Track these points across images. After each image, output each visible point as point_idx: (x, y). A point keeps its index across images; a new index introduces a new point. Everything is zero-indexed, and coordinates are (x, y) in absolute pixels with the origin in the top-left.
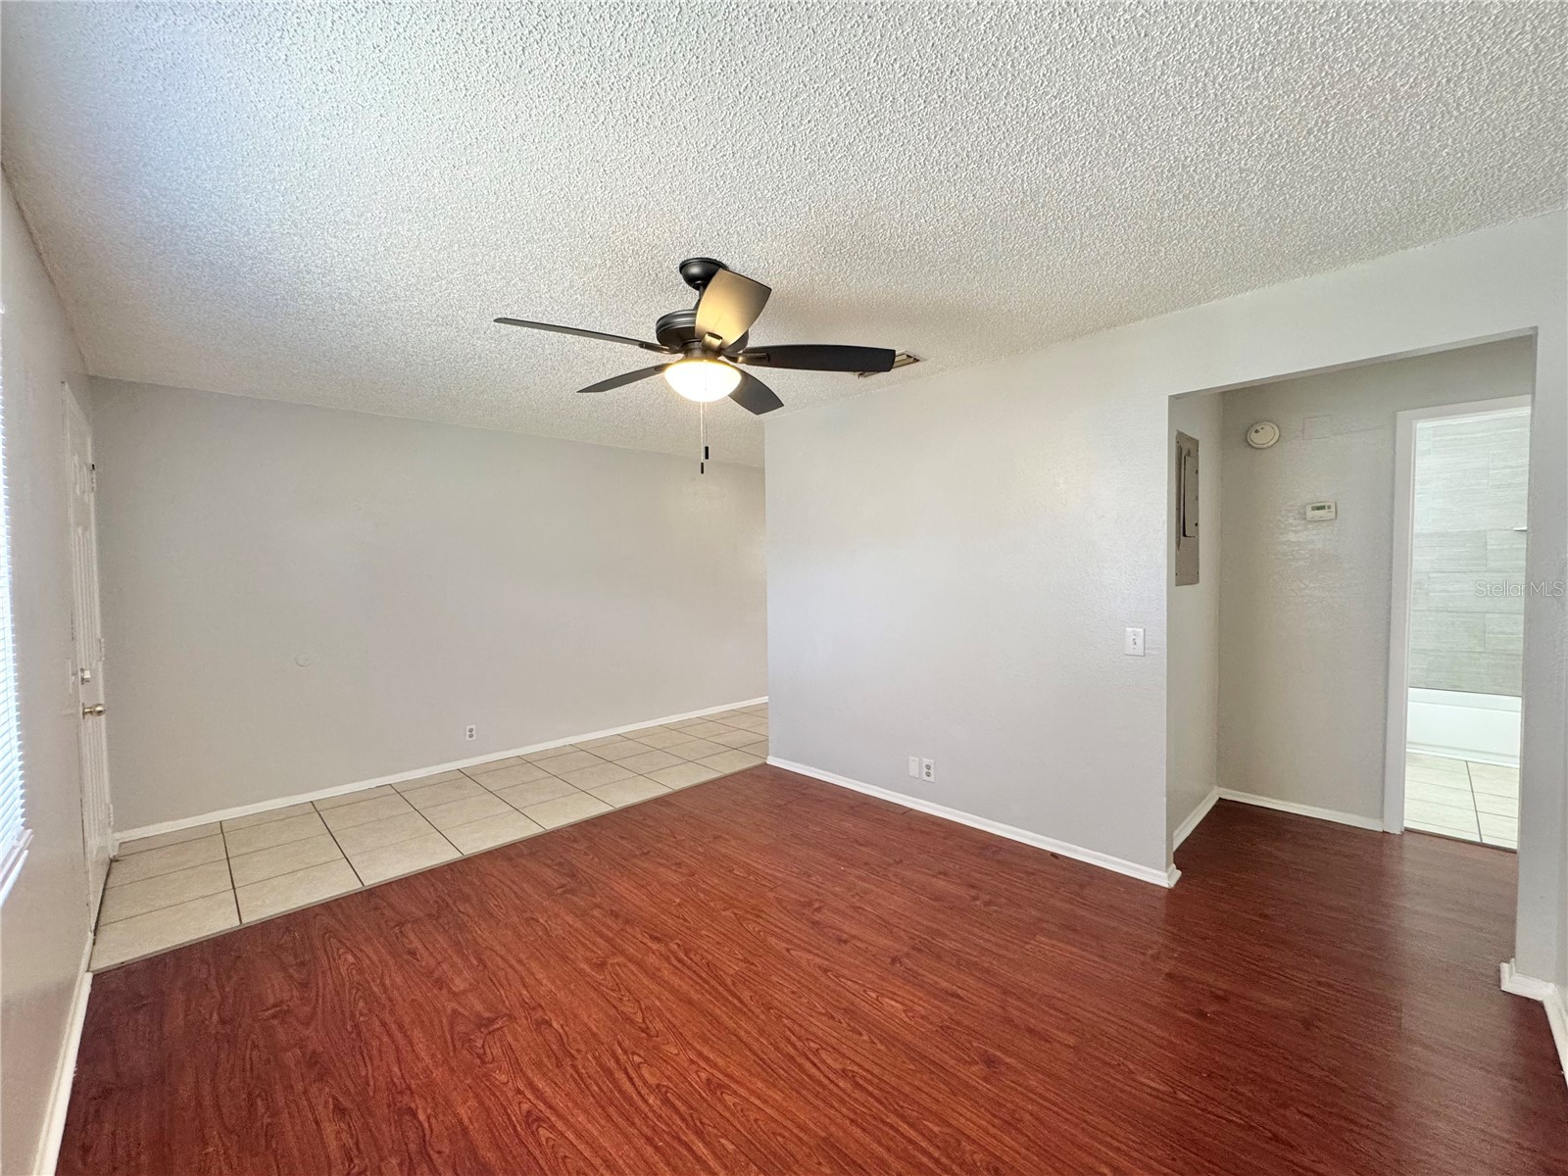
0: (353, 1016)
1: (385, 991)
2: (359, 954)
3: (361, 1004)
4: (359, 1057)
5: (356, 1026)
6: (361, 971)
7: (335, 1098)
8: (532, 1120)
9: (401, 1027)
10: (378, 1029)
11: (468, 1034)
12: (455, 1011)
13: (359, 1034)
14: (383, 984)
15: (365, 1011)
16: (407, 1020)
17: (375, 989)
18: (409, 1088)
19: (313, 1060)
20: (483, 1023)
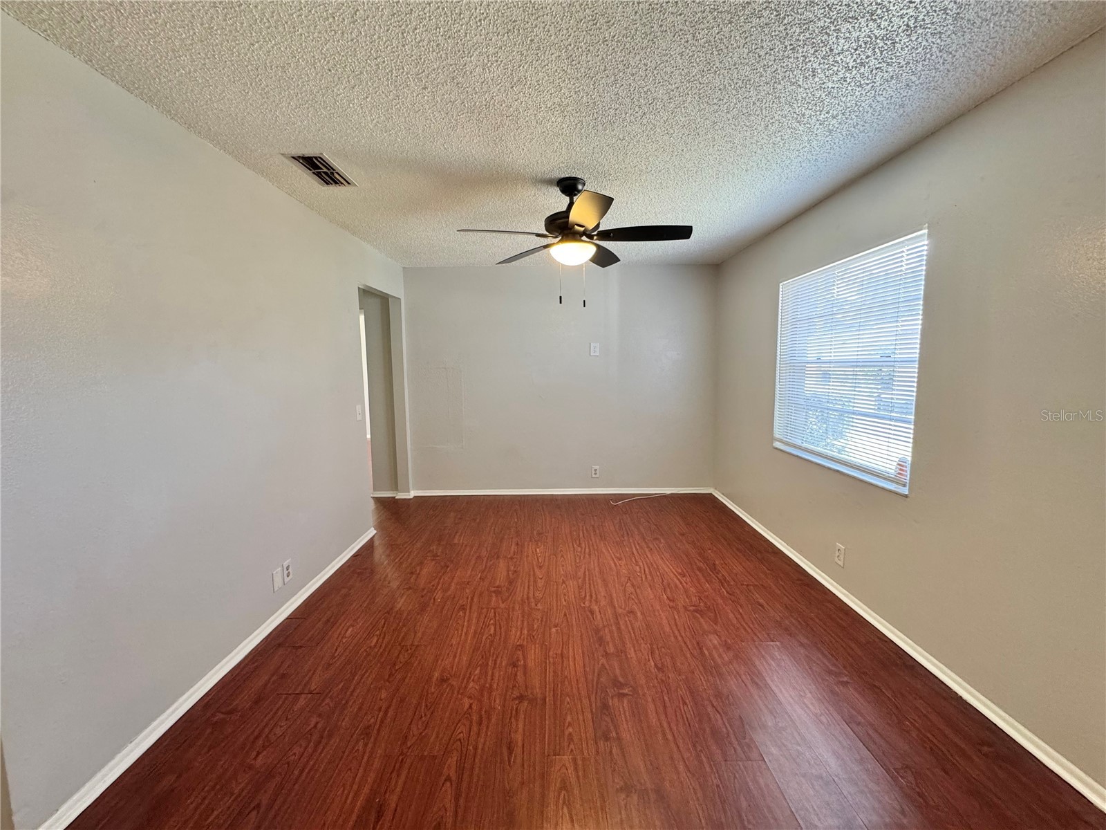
8: (683, 575)
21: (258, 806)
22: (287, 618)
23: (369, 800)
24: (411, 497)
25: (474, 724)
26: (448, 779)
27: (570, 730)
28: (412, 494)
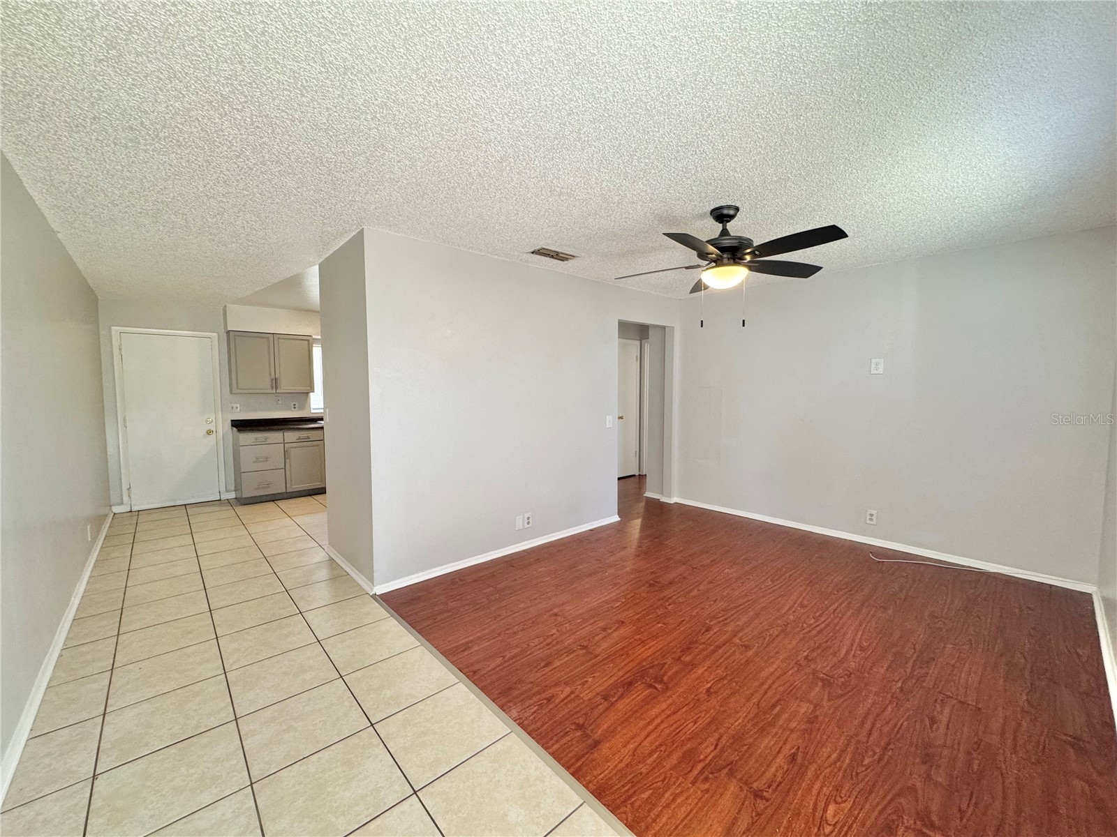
0: (880, 759)
1: (843, 751)
2: (821, 805)
3: (866, 761)
4: (901, 732)
5: (885, 749)
6: (838, 788)
7: (931, 728)
8: (862, 648)
9: (863, 723)
10: (875, 735)
11: (841, 687)
12: (829, 700)
13: (888, 744)
14: (839, 758)
15: (870, 753)
16: (856, 722)
17: (847, 761)
18: (892, 697)
19: (928, 759)
20: (827, 683)
21: (435, 619)
22: (523, 551)
23: (468, 643)
24: (672, 502)
25: (545, 643)
26: (504, 657)
27: (590, 680)
28: (674, 500)
